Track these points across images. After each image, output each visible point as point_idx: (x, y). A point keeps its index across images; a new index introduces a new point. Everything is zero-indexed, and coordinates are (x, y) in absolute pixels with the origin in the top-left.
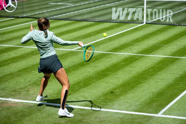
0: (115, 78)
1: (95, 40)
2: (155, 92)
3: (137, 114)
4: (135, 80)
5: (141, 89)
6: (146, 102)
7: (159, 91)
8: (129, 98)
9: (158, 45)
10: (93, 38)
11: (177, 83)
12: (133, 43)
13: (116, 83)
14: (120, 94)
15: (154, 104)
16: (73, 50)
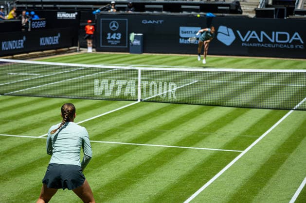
0: (98, 176)
2: (153, 195)
4: (124, 178)
5: (134, 191)
7: (158, 193)
9: (156, 130)
11: (184, 182)
12: (123, 128)
13: (99, 183)
14: (105, 199)
16: (40, 137)
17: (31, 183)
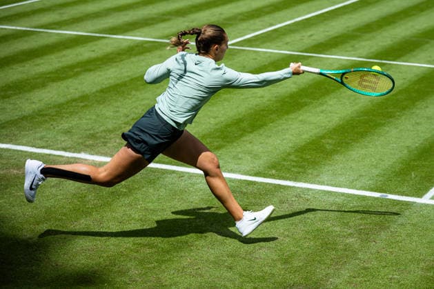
0: (322, 112)
1: (271, 25)
2: (414, 147)
3: (374, 197)
4: (366, 117)
5: (382, 138)
6: (394, 170)
7: (422, 144)
8: (354, 160)
9: (414, 39)
10: (267, 19)
12: (359, 34)
13: (323, 125)
14: (334, 150)
15: (413, 175)
17: (212, 121)
